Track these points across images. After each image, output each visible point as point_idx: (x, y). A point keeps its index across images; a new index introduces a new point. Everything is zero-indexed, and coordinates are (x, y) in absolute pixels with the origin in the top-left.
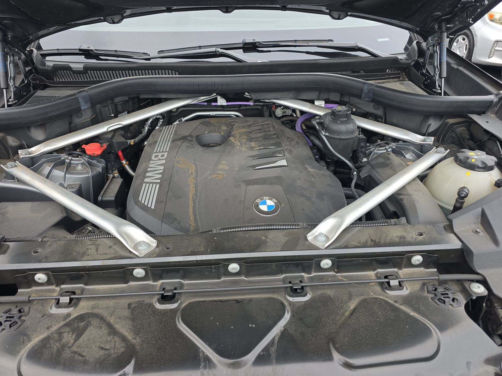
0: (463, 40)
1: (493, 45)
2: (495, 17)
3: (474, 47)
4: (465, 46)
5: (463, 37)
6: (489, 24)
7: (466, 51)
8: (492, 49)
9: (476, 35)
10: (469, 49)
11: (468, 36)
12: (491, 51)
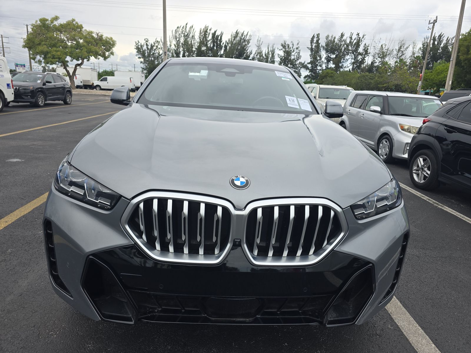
0: (386, 142)
1: (405, 146)
2: (405, 128)
3: (393, 147)
4: (387, 146)
5: (386, 140)
6: (402, 132)
7: (388, 149)
8: (405, 148)
9: (394, 139)
10: (390, 148)
11: (388, 140)
12: (404, 150)
